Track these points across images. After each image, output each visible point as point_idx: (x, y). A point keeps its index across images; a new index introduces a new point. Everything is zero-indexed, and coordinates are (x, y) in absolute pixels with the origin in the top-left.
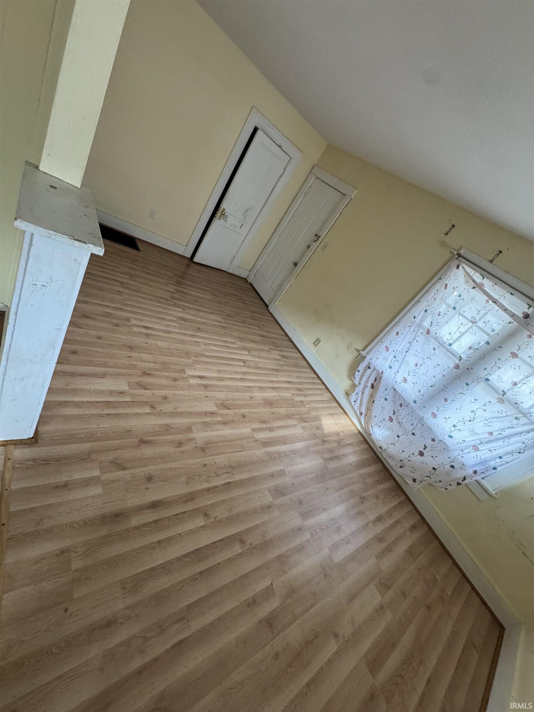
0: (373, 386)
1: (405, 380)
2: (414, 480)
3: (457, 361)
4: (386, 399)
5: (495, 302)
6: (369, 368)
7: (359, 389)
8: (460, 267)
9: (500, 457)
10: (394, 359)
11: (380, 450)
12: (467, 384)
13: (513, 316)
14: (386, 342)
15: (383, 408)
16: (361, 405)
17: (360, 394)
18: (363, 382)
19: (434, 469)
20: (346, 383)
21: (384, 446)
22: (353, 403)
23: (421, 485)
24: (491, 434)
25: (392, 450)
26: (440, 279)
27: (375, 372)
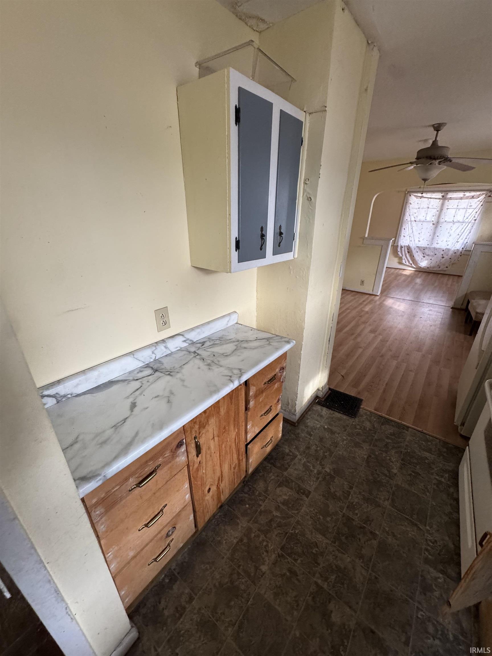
0: (408, 252)
1: (419, 241)
2: (447, 267)
3: (432, 223)
4: (417, 252)
5: (431, 198)
6: (402, 247)
7: (404, 257)
8: (411, 195)
9: (466, 238)
10: (410, 238)
11: (428, 269)
12: (441, 227)
13: (439, 199)
14: (402, 235)
15: (418, 255)
16: (409, 262)
17: (406, 259)
18: (404, 254)
19: (450, 258)
20: (396, 260)
21: (429, 266)
22: (405, 263)
23: (450, 266)
24: (458, 235)
25: (432, 265)
26: (407, 203)
27: (406, 247)
